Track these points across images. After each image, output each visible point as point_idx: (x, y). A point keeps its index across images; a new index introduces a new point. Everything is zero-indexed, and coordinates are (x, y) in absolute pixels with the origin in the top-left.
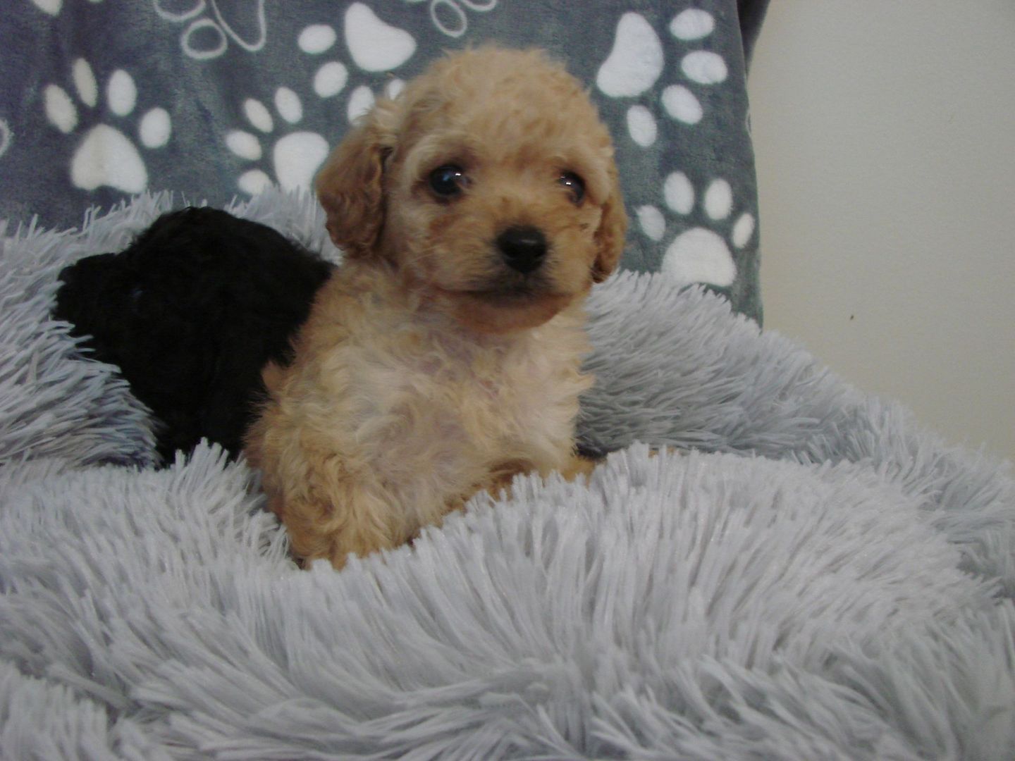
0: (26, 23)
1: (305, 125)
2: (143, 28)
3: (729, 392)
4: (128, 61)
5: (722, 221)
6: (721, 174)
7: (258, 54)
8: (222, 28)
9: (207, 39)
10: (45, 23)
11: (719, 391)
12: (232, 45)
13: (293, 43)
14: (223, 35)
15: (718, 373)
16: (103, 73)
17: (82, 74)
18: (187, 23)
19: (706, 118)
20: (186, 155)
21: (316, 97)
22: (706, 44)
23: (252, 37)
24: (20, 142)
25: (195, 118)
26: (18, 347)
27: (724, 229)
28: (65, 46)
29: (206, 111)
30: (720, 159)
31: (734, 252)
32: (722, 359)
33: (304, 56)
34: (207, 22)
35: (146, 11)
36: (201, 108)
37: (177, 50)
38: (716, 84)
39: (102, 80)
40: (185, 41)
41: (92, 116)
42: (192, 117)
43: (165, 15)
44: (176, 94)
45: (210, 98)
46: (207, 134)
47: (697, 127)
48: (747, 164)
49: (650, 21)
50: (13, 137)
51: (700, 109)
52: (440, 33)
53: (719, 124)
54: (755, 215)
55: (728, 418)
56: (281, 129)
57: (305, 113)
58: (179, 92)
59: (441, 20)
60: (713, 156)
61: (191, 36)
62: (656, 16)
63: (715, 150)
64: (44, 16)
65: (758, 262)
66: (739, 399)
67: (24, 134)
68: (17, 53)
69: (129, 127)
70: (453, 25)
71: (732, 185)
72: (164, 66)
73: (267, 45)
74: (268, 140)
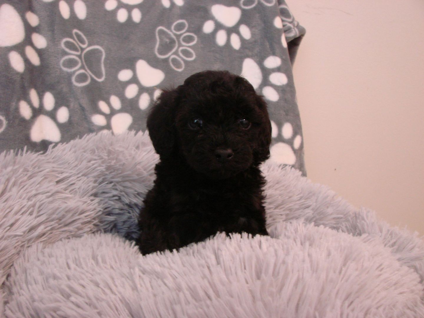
0: (11, 77)
1: (123, 110)
2: (56, 75)
3: (307, 205)
4: (51, 88)
5: (289, 139)
6: (288, 121)
7: (103, 82)
8: (88, 73)
9: (82, 78)
10: (19, 76)
11: (303, 205)
12: (92, 79)
13: (116, 78)
14: (88, 75)
15: (301, 198)
16: (41, 94)
17: (33, 95)
18: (74, 72)
19: (280, 99)
20: (75, 125)
21: (126, 99)
22: (278, 70)
23: (99, 75)
24: (10, 125)
25: (79, 110)
26: (27, 200)
27: (290, 142)
28: (26, 84)
29: (83, 107)
30: (287, 115)
31: (295, 151)
32: (301, 193)
33: (121, 82)
34: (82, 71)
35: (57, 68)
36: (81, 106)
37: (70, 83)
38: (283, 85)
39: (41, 97)
40: (73, 79)
41: (37, 112)
42: (77, 110)
43: (65, 69)
44: (70, 101)
45: (85, 102)
46: (83, 116)
47: (277, 102)
48: (297, 116)
49: (256, 61)
50: (7, 123)
51: (278, 95)
52: (173, 70)
53: (286, 100)
54: (302, 135)
55: (308, 215)
56: (113, 112)
57: (122, 105)
58: (72, 100)
59: (174, 65)
60: (284, 113)
61: (76, 78)
62: (258, 59)
63: (285, 111)
64: (18, 73)
65: (303, 153)
66: (311, 208)
67: (12, 121)
68: (8, 89)
69: (52, 115)
70: (179, 66)
71: (292, 125)
72: (65, 90)
73: (106, 79)
74: (108, 117)
